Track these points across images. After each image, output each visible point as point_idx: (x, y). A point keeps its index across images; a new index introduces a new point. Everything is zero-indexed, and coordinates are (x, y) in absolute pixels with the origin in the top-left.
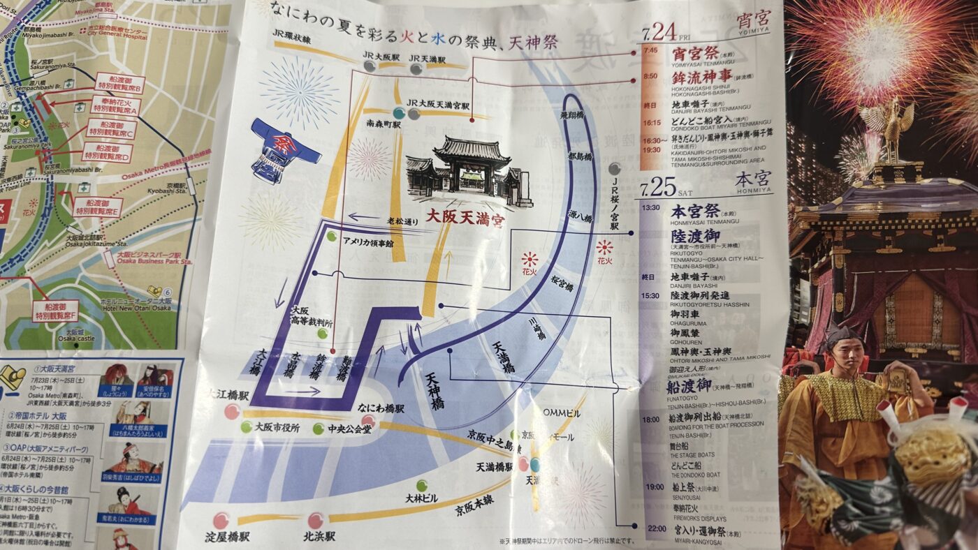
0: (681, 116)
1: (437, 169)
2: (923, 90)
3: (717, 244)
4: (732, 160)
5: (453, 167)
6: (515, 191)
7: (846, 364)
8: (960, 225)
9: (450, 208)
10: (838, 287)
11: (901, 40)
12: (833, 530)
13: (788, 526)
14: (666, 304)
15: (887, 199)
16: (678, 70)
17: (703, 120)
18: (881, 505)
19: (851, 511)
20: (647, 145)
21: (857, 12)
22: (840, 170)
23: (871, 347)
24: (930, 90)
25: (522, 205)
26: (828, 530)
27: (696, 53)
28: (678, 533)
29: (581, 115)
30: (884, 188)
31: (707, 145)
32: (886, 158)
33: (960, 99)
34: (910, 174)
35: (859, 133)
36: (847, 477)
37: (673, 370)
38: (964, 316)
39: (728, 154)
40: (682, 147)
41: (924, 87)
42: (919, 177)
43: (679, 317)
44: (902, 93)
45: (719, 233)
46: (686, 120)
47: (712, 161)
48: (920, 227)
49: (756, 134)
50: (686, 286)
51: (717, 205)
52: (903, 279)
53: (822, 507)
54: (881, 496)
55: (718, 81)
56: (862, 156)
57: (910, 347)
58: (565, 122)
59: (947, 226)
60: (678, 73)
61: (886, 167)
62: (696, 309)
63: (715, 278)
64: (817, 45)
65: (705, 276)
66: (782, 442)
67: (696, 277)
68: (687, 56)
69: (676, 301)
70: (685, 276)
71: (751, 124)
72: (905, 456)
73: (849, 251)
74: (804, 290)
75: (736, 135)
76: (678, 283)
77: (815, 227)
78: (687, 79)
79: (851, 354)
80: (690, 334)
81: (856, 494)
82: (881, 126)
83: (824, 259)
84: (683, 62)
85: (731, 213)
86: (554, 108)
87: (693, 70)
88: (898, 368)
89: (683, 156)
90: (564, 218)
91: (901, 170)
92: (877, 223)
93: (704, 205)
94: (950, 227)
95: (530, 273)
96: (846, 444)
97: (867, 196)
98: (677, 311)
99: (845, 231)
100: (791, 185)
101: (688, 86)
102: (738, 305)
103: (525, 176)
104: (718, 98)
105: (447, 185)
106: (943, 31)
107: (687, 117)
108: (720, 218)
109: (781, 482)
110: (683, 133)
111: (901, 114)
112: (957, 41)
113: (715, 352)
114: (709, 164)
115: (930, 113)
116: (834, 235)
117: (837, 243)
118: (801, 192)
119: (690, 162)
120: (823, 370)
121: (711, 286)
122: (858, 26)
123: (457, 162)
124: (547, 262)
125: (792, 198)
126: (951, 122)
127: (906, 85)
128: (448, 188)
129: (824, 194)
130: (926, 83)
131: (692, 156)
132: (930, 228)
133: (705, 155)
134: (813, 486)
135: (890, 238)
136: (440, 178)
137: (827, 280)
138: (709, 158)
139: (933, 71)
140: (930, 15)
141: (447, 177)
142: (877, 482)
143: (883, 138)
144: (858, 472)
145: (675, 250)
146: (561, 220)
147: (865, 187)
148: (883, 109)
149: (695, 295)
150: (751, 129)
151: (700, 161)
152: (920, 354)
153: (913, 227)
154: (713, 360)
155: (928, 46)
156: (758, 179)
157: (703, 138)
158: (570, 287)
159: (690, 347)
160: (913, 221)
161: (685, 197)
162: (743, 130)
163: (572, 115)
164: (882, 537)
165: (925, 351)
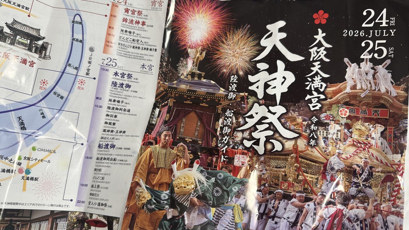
0: (123, 36)
1: (5, 32)
2: (209, 46)
3: (130, 90)
4: (140, 58)
5: (14, 34)
6: (44, 52)
7: (164, 142)
8: (211, 98)
9: (8, 52)
10: (168, 112)
11: (206, 26)
12: (145, 208)
13: (129, 205)
14: (104, 111)
15: (191, 85)
16: (125, 17)
17: (132, 40)
18: (163, 200)
19: (153, 201)
20: (107, 44)
21: (194, 10)
22: (178, 70)
23: (174, 136)
24: (211, 47)
25: (45, 58)
26: (143, 208)
27: (133, 12)
28: (89, 204)
29: (81, 23)
30: (191, 81)
31: (131, 50)
32: (193, 69)
33: (220, 53)
34: (200, 77)
35: (186, 58)
36: (155, 189)
37: (102, 138)
38: (206, 129)
39: (139, 55)
40: (122, 48)
41: (210, 46)
42: (202, 78)
43: (109, 117)
44: (203, 46)
45: (131, 86)
46: (125, 38)
47: (133, 57)
48: (199, 96)
49: (151, 50)
50: (114, 105)
51: (132, 75)
52: (190, 112)
53: (143, 199)
54: (164, 197)
55: (140, 25)
56: (186, 67)
57: (186, 138)
58: (73, 25)
59: (207, 97)
60: (125, 18)
61: (193, 72)
62: (116, 114)
63: (126, 103)
64: (178, 20)
65: (122, 102)
66: (135, 172)
67: (119, 102)
68: (130, 12)
69: (109, 110)
70: (114, 101)
71: (150, 45)
72: (176, 184)
73: (175, 101)
74: (157, 111)
75: (143, 48)
76: (111, 103)
77: (166, 90)
78: (128, 21)
79: (167, 138)
80: (112, 124)
81: (156, 195)
82: (194, 57)
83: (166, 102)
84: (128, 14)
85: (137, 79)
86: (69, 18)
87: (131, 18)
88: (182, 145)
89: (122, 52)
90: (64, 66)
91: (197, 75)
92: (186, 92)
93: (127, 74)
94: (208, 98)
95: (43, 89)
96: (158, 177)
97: (185, 82)
98: (109, 114)
99: (175, 94)
100: (160, 73)
101: (129, 24)
102: (133, 115)
103: (50, 46)
104: (139, 32)
105: (8, 41)
106: (220, 26)
107: (126, 37)
108: (132, 80)
109: (131, 188)
110: (123, 43)
111: (201, 54)
112: (223, 31)
113: (120, 132)
114: (131, 58)
115: (210, 56)
116: (171, 94)
117: (172, 97)
118: (163, 76)
119: (124, 55)
120: (156, 144)
121: (124, 106)
122: (193, 16)
123: (16, 32)
124: (53, 85)
125: (160, 78)
126: (216, 60)
127: (204, 44)
128: (9, 42)
129: (171, 79)
130: (211, 45)
131: (126, 53)
132: (202, 97)
133: (131, 54)
134: (142, 191)
135: (189, 98)
136: (6, 37)
137: (165, 109)
138: (132, 55)
139: (214, 40)
140: (217, 19)
141: (9, 37)
142: (164, 192)
143: (194, 61)
144: (159, 187)
145: (112, 89)
146: (63, 67)
147: (185, 79)
148: (196, 51)
149: (117, 109)
150: (149, 47)
151: (128, 56)
152: (190, 141)
153: (197, 96)
154: (118, 135)
155: (214, 30)
156: (149, 68)
157: (131, 46)
158: (62, 98)
159: (111, 129)
160: (198, 94)
161: (120, 68)
162: (146, 47)
163: (77, 22)
164: (161, 212)
165: (191, 140)
